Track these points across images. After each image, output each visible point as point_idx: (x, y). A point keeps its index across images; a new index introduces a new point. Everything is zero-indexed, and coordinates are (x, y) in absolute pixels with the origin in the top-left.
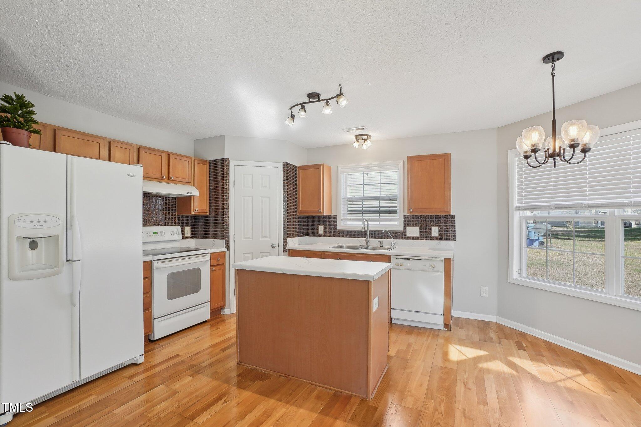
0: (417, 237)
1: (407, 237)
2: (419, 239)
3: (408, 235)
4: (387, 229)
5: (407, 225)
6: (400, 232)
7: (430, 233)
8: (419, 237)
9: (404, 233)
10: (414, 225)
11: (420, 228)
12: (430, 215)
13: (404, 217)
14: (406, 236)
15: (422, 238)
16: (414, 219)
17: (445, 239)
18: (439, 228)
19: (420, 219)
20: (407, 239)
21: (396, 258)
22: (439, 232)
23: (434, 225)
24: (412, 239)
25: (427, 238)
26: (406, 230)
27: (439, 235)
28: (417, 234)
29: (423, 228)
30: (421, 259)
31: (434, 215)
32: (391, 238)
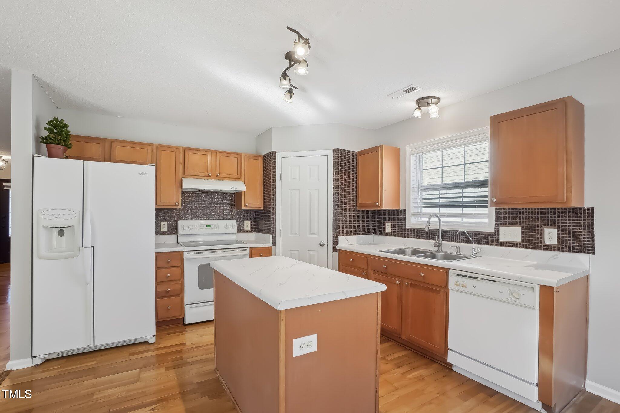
0: (517, 244)
1: (501, 243)
2: (520, 247)
3: (502, 239)
4: (464, 229)
5: (501, 224)
6: (488, 235)
7: (542, 238)
8: (520, 244)
9: (495, 235)
10: (512, 224)
11: (522, 229)
12: (542, 209)
13: (496, 212)
14: (498, 240)
15: (526, 245)
16: (512, 214)
17: (572, 250)
18: (558, 231)
19: (523, 214)
20: (501, 245)
21: (458, 275)
22: (558, 237)
23: (548, 225)
24: (509, 246)
25: (535, 245)
26: (498, 231)
27: (558, 242)
28: (518, 239)
29: (529, 229)
30: (496, 281)
31: (548, 209)
32: (470, 242)
